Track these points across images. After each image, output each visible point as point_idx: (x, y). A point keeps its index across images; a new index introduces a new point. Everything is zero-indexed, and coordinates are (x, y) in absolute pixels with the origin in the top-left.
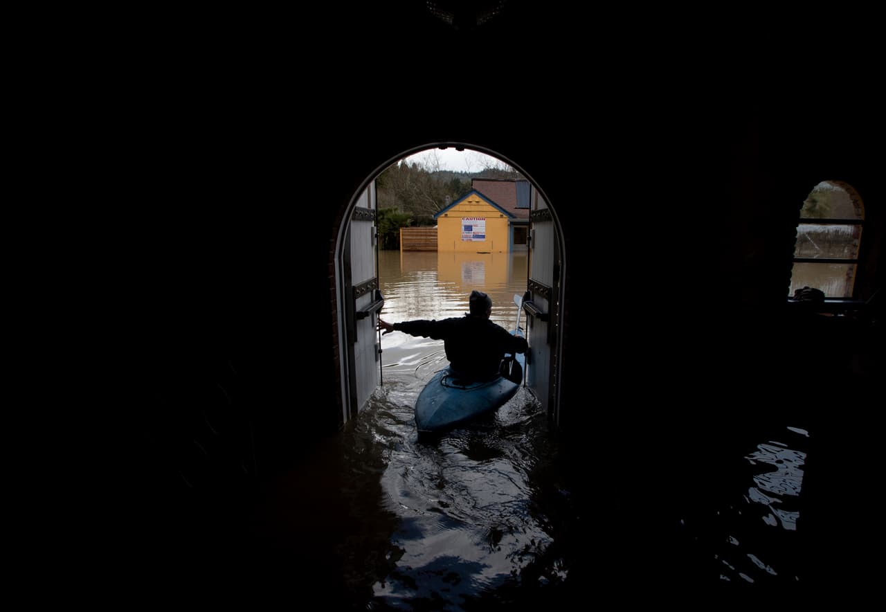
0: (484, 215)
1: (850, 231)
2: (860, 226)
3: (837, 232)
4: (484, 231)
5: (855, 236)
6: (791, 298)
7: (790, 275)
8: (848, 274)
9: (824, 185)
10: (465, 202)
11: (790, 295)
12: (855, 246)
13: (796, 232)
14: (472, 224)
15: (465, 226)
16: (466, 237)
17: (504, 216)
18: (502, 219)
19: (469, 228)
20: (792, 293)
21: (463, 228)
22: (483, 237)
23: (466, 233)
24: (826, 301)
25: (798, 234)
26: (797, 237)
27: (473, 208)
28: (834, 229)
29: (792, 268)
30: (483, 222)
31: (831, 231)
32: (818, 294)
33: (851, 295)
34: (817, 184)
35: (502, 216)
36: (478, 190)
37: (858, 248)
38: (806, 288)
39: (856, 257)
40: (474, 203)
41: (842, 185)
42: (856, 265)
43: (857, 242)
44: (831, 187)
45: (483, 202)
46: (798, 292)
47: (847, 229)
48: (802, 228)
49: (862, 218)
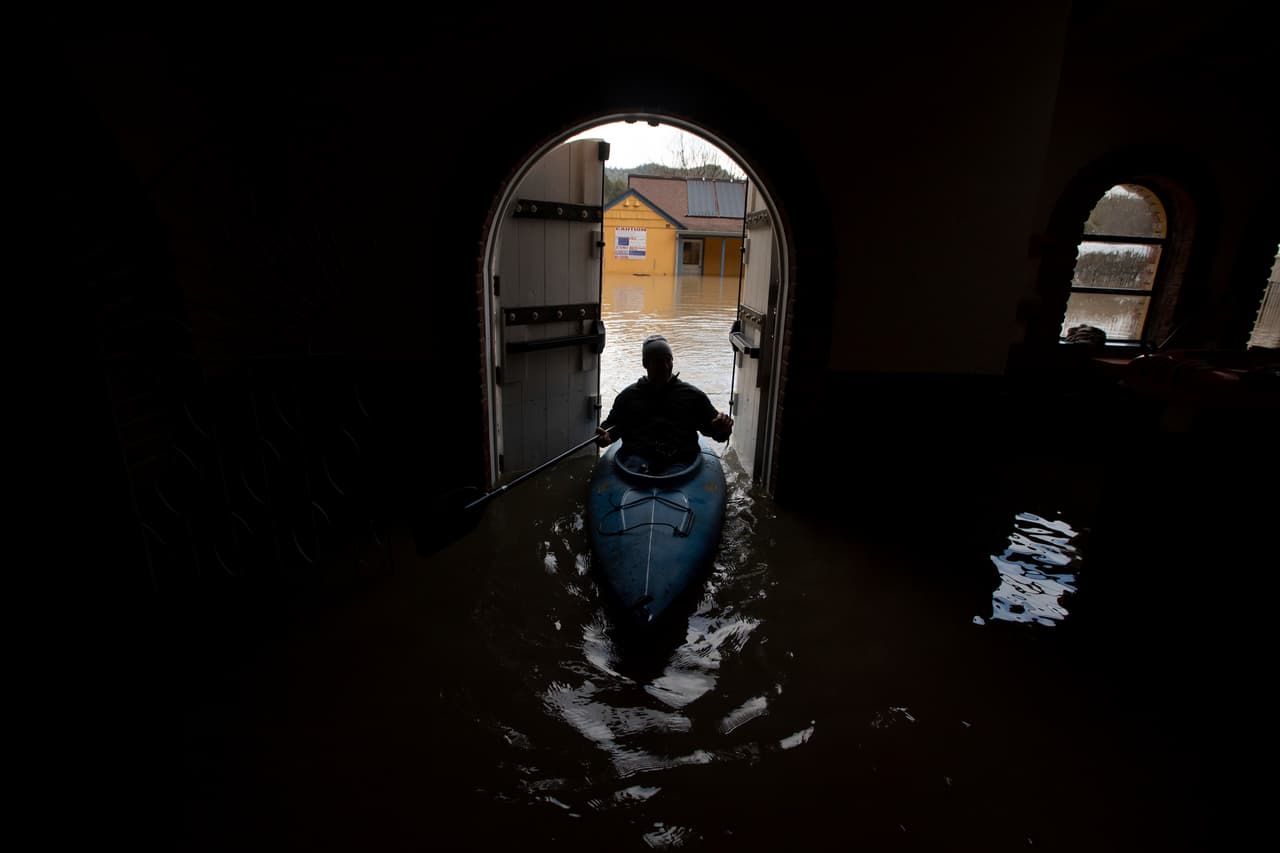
0: (646, 224)
1: (1145, 252)
2: (1159, 246)
3: (1128, 253)
4: (645, 245)
5: (1150, 260)
6: (1063, 339)
7: (1064, 309)
8: (1136, 310)
9: (1118, 190)
10: (619, 206)
11: (1061, 335)
12: (1150, 273)
13: (1077, 252)
14: (630, 236)
15: (620, 239)
16: (621, 253)
17: (672, 226)
18: (668, 230)
19: (624, 241)
20: (1064, 333)
21: (617, 241)
22: (643, 253)
23: (620, 248)
24: (1107, 344)
25: (1079, 256)
26: (1077, 258)
27: (630, 215)
28: (1125, 250)
29: (1067, 299)
30: (644, 233)
31: (1121, 252)
32: (1098, 335)
33: (1138, 338)
34: (1109, 189)
35: (668, 226)
36: (637, 189)
37: (1153, 276)
38: (1083, 326)
39: (1149, 288)
40: (632, 208)
41: (1139, 192)
42: (1148, 298)
43: (1153, 268)
44: (1127, 193)
45: (644, 207)
46: (1073, 331)
47: (1142, 250)
48: (1085, 248)
49: (1163, 236)
